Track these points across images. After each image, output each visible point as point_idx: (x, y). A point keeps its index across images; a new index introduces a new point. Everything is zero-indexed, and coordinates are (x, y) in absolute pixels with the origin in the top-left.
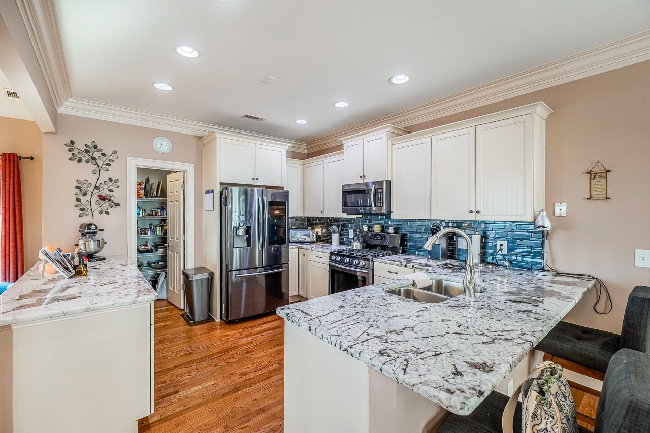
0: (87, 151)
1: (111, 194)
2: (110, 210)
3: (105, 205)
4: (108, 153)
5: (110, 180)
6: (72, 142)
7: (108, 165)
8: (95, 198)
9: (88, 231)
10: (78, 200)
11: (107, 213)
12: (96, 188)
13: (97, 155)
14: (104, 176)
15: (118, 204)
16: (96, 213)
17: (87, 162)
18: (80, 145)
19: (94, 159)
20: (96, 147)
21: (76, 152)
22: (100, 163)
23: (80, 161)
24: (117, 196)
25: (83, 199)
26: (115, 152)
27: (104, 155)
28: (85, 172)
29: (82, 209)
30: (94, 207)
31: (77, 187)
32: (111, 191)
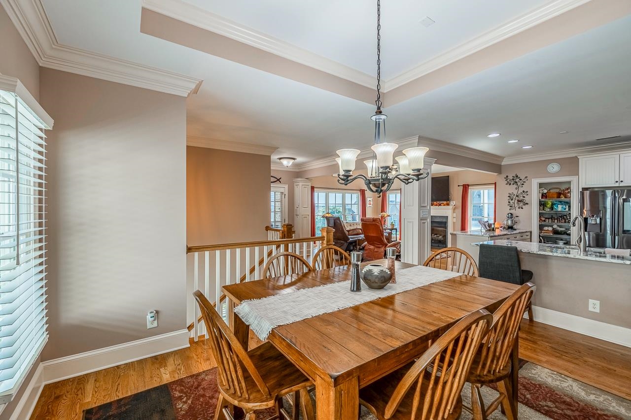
0: (513, 179)
1: (524, 199)
2: (523, 207)
3: (521, 204)
4: (522, 178)
5: (524, 191)
6: (507, 176)
7: (523, 184)
8: (516, 201)
9: (511, 216)
10: (509, 202)
11: (522, 208)
12: (517, 196)
13: (517, 180)
14: (521, 190)
15: (527, 204)
16: (517, 208)
17: (513, 184)
18: (510, 177)
19: (516, 182)
20: (517, 176)
21: (508, 181)
22: (519, 184)
23: (510, 184)
24: (527, 199)
25: (511, 202)
26: (526, 177)
27: (521, 180)
28: (512, 189)
29: (511, 206)
30: (516, 205)
31: (509, 196)
32: (524, 197)
